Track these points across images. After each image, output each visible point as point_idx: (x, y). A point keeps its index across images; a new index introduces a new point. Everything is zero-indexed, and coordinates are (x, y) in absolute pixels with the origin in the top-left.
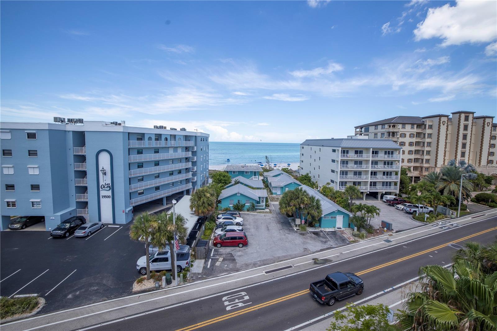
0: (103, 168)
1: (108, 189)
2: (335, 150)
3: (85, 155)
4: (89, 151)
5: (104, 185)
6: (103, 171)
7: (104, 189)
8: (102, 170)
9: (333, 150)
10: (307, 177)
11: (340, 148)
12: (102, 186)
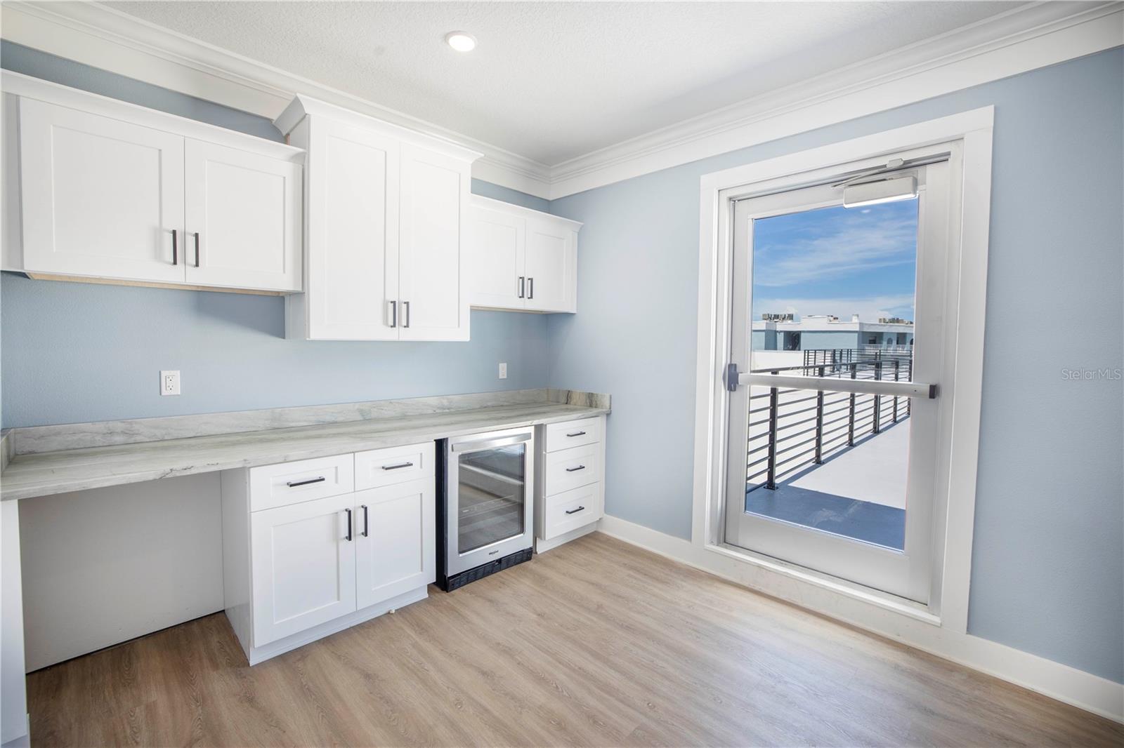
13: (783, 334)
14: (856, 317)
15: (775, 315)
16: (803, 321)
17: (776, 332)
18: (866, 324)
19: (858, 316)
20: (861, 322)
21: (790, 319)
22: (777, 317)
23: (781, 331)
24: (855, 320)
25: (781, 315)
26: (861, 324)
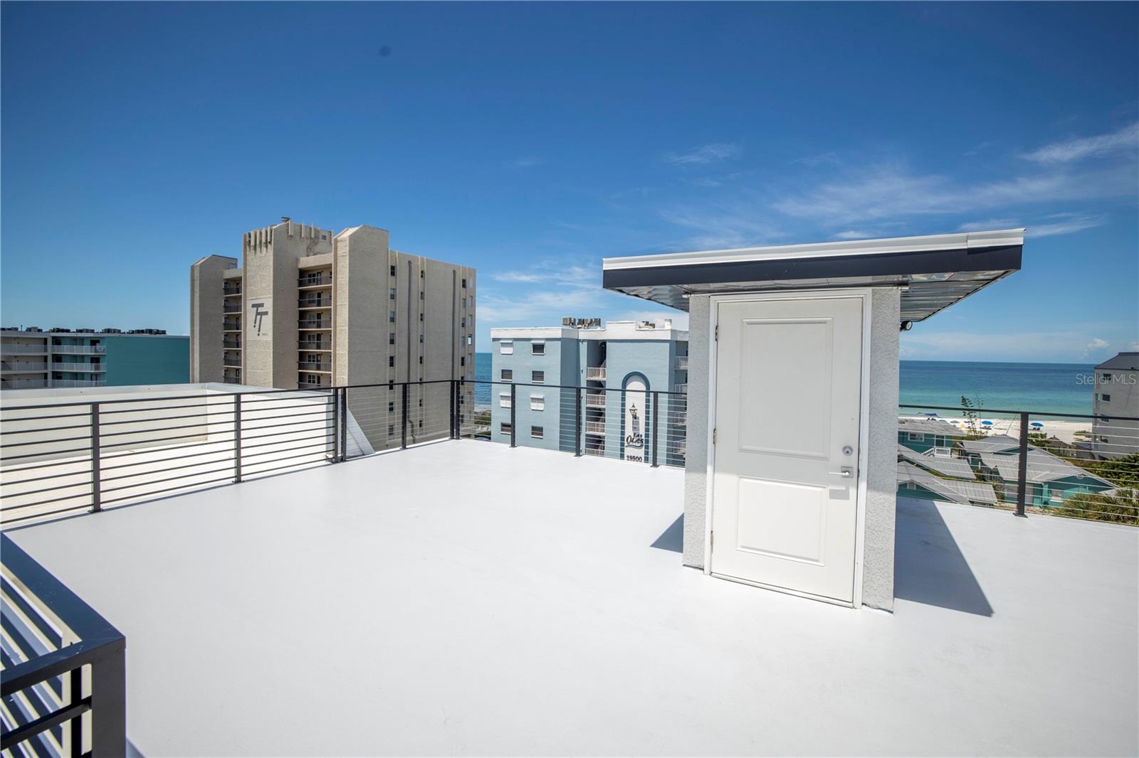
0: (633, 406)
1: (639, 445)
3: (605, 382)
4: (612, 374)
5: (632, 437)
6: (634, 410)
7: (631, 443)
8: (633, 408)
12: (629, 439)
13: (586, 343)
14: (669, 323)
15: (579, 320)
16: (609, 327)
17: (578, 341)
18: (680, 332)
19: (671, 321)
20: (674, 329)
21: (596, 325)
22: (582, 322)
23: (584, 340)
24: (668, 326)
25: (587, 320)
26: (673, 331)
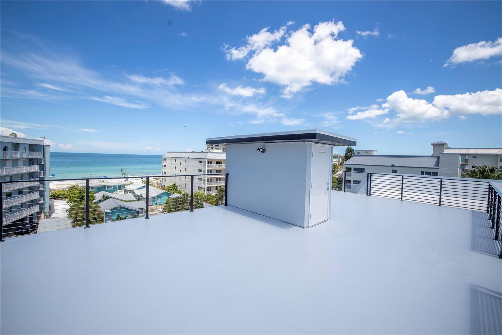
2: (202, 161)
9: (199, 161)
10: (174, 187)
11: (207, 160)
